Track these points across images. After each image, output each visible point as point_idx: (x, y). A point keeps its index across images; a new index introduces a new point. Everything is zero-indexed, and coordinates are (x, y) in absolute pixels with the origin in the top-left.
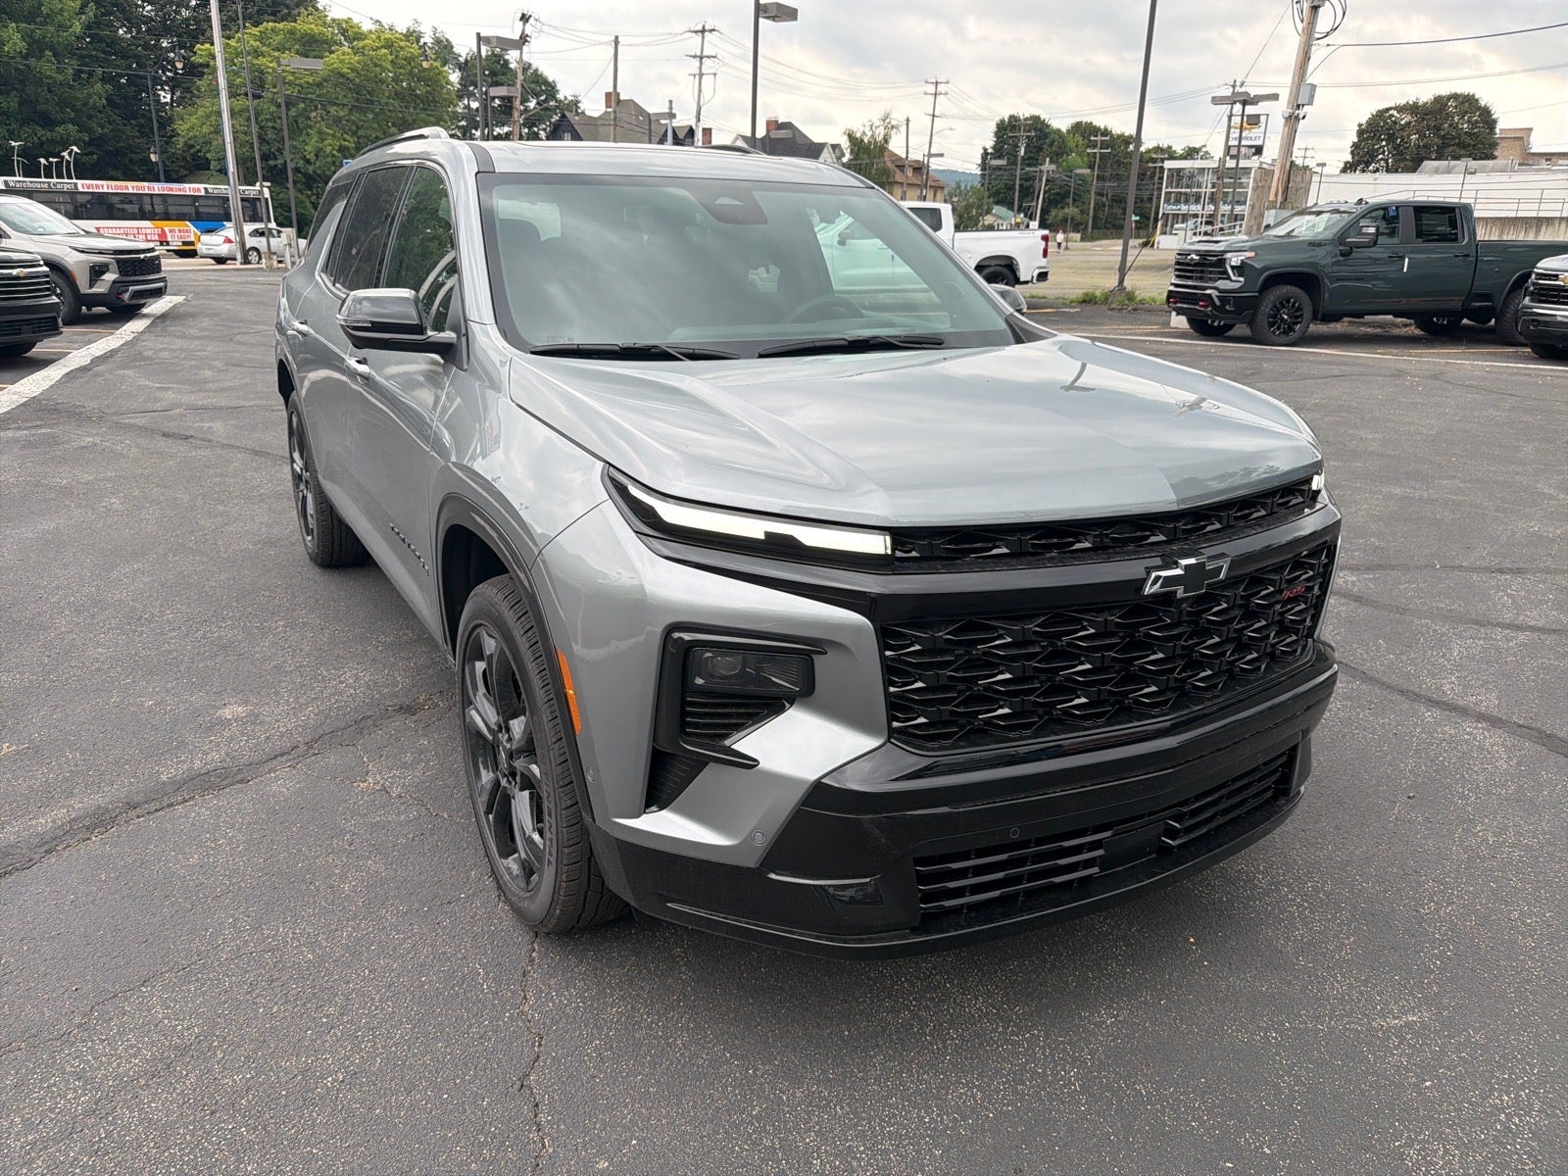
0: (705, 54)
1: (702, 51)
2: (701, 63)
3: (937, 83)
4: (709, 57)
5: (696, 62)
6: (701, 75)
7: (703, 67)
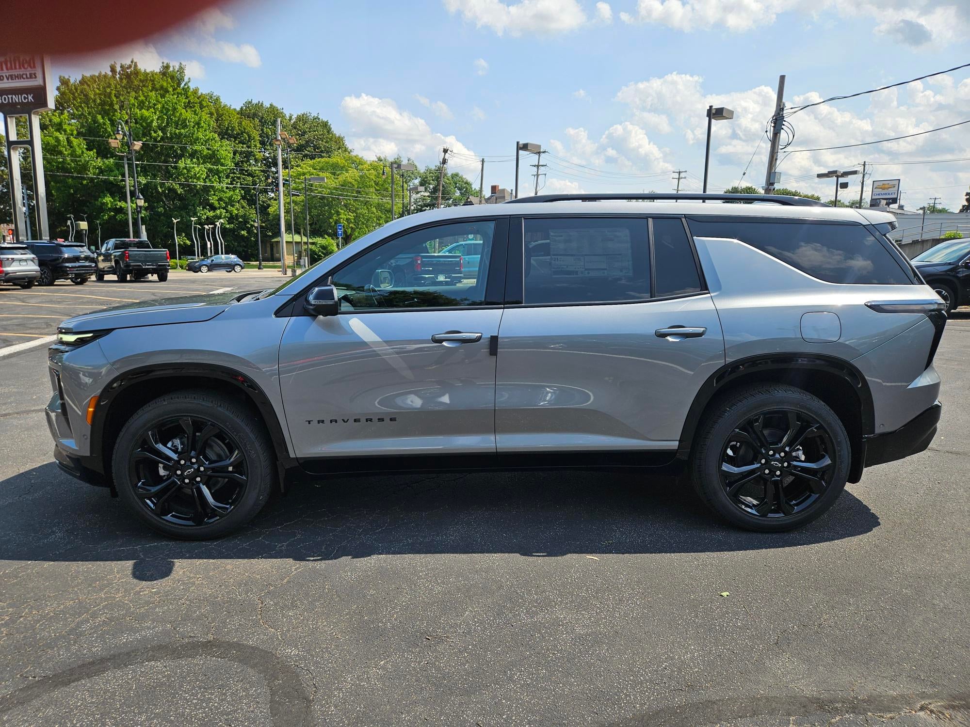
0: (540, 164)
1: (539, 163)
2: (538, 169)
3: (680, 173)
4: (542, 166)
5: (535, 169)
6: (538, 175)
7: (539, 171)
